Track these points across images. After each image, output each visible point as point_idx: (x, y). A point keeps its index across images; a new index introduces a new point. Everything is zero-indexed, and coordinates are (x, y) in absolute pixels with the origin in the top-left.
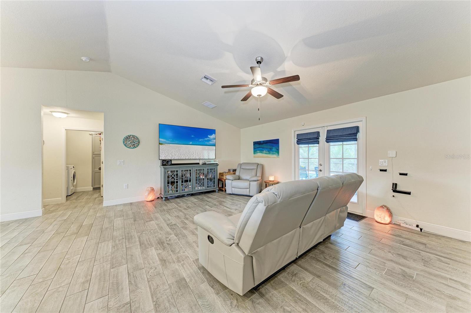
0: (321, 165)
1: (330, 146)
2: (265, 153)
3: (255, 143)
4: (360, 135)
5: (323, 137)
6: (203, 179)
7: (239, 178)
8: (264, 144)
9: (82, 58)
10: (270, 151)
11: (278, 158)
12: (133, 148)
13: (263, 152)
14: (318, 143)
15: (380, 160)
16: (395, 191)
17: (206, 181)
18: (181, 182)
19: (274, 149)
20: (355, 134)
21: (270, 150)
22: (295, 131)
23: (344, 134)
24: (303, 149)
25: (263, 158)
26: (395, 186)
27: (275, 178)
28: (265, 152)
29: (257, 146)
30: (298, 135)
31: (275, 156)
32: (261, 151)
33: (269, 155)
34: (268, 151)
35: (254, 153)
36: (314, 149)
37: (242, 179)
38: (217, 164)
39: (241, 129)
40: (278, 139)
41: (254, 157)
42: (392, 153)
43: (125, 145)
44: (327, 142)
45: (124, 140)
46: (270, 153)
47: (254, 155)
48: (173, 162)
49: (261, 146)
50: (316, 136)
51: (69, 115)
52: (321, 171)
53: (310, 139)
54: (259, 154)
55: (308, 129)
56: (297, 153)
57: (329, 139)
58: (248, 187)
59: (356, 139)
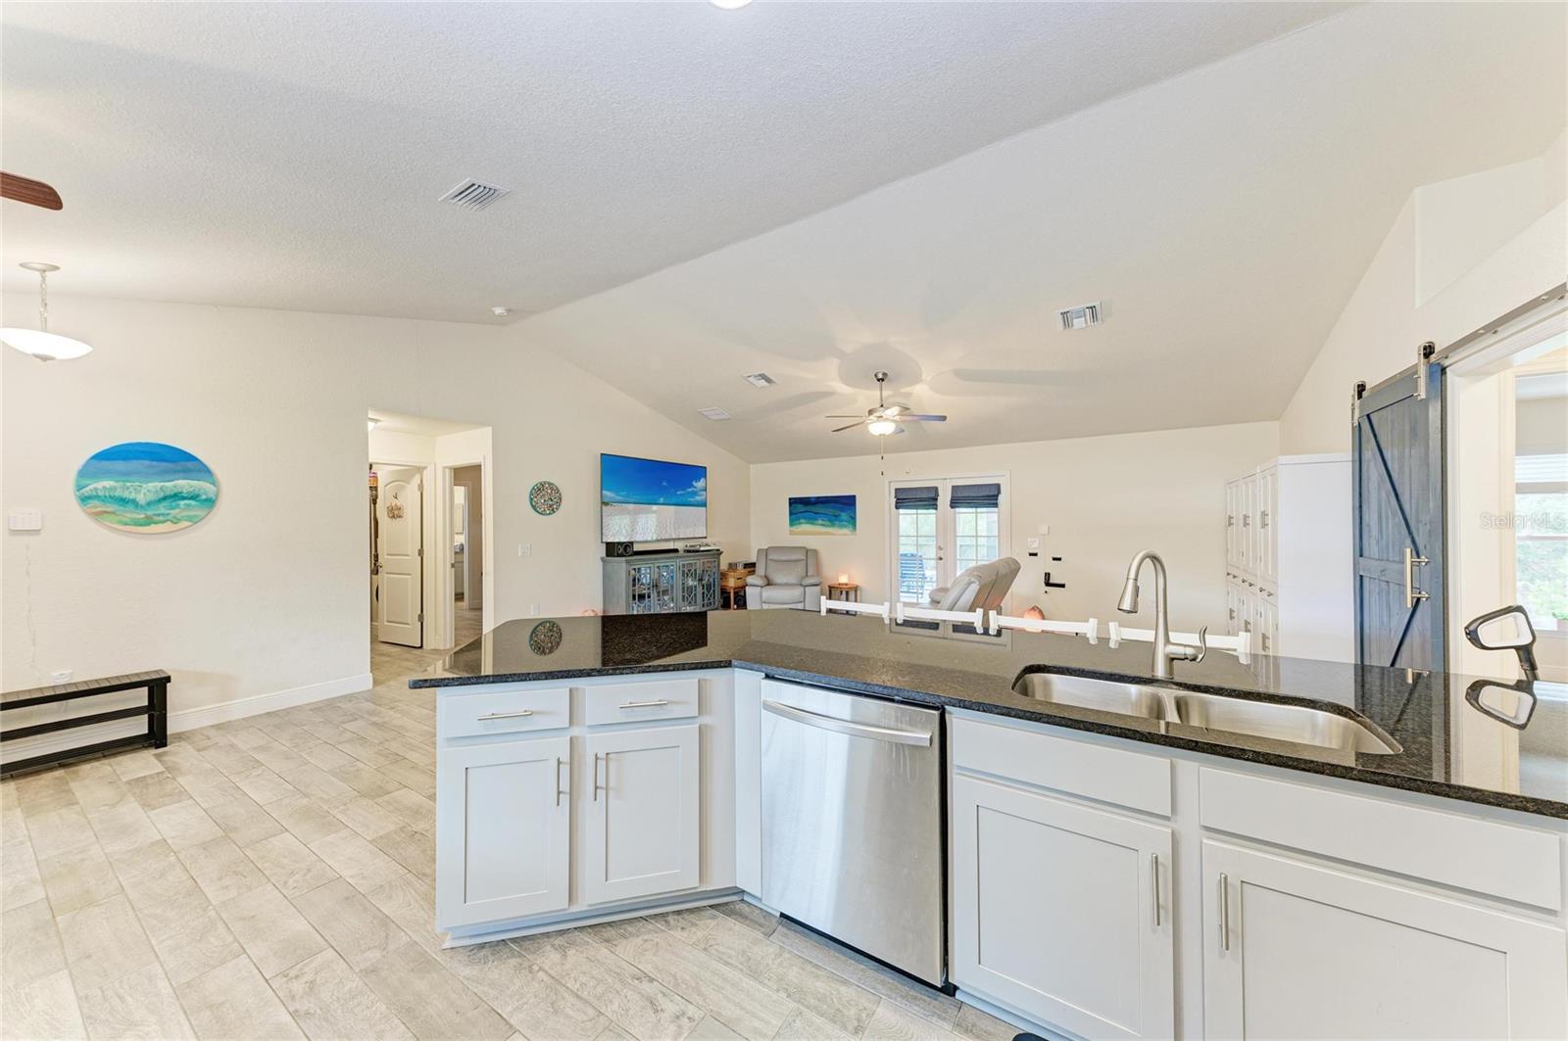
0: (940, 548)
1: (955, 513)
2: (822, 525)
3: (793, 502)
4: (1001, 499)
5: (944, 498)
6: (695, 587)
7: (769, 583)
8: (820, 505)
9: (493, 309)
10: (833, 520)
11: (852, 537)
12: (550, 514)
13: (816, 522)
14: (936, 509)
15: (1029, 539)
16: (1048, 584)
17: (700, 590)
18: (656, 594)
19: (844, 516)
20: (996, 497)
21: (833, 518)
22: (890, 482)
23: (980, 495)
24: (907, 518)
25: (813, 535)
26: (1048, 575)
27: (849, 577)
28: (820, 522)
29: (800, 507)
30: (896, 490)
31: (845, 531)
32: (811, 520)
33: (831, 530)
34: (830, 521)
35: (791, 524)
36: (927, 518)
37: (776, 585)
38: (718, 550)
39: (751, 466)
40: (854, 496)
41: (791, 533)
42: (1044, 529)
43: (534, 507)
44: (952, 507)
45: (531, 494)
46: (833, 525)
47: (792, 529)
48: (637, 548)
49: (809, 508)
50: (932, 495)
51: (379, 424)
52: (941, 559)
53: (921, 500)
54: (806, 527)
55: (917, 479)
56: (894, 526)
57: (955, 503)
58: (802, 600)
59: (996, 505)
